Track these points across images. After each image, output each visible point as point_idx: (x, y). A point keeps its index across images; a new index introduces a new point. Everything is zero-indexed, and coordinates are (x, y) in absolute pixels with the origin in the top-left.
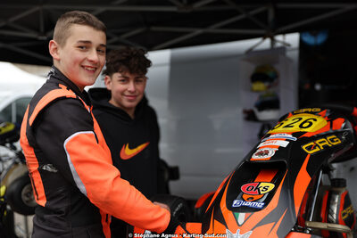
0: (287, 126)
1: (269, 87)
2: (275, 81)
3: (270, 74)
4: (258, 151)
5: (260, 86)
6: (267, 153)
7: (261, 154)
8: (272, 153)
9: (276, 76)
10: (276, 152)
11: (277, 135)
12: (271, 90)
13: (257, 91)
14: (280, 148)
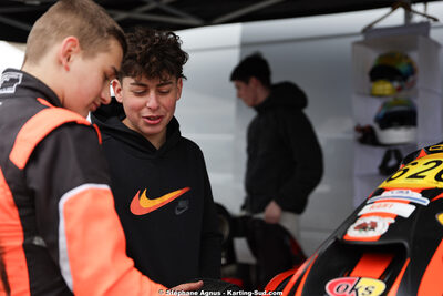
0: (414, 176)
1: (399, 89)
2: (411, 79)
3: (403, 67)
4: (360, 222)
5: (385, 87)
6: (374, 226)
7: (363, 227)
8: (382, 227)
9: (412, 71)
10: (391, 225)
11: (396, 193)
12: (403, 95)
13: (380, 96)
14: (398, 218)
